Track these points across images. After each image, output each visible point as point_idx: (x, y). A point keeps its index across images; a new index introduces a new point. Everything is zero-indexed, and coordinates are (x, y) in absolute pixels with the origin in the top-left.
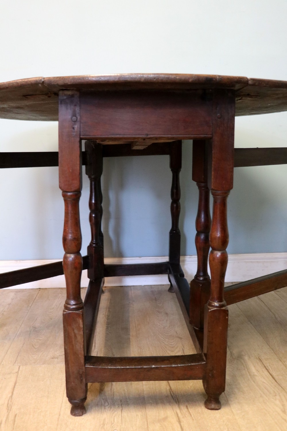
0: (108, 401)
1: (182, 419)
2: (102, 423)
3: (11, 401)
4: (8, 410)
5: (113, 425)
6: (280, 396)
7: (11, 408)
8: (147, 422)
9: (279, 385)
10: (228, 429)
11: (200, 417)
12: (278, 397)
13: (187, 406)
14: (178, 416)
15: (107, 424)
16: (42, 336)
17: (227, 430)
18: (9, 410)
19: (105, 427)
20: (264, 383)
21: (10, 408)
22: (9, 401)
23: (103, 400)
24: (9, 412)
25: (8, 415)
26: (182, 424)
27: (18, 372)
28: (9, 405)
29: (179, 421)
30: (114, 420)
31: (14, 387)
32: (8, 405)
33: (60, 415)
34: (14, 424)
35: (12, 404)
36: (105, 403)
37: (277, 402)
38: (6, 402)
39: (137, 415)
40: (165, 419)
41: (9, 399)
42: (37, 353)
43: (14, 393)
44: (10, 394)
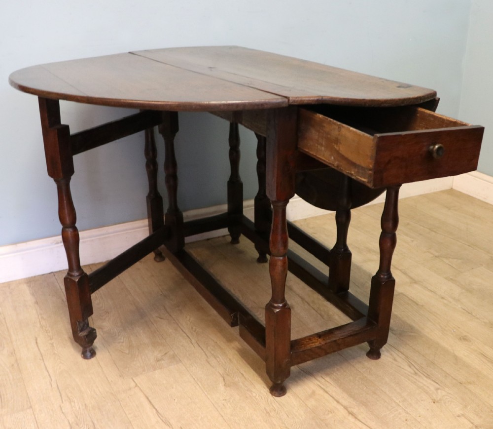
0: (253, 391)
1: (327, 389)
3: (162, 416)
4: (168, 425)
5: (276, 411)
7: (169, 423)
8: (301, 400)
10: (366, 387)
13: (322, 377)
14: (322, 388)
16: (120, 337)
22: (160, 417)
23: (248, 391)
26: (330, 393)
27: (136, 385)
29: (327, 392)
30: (273, 407)
31: (150, 402)
32: (163, 421)
33: (222, 417)
35: (166, 418)
36: (252, 394)
38: (159, 419)
39: (289, 397)
40: (314, 393)
41: (158, 415)
42: (135, 359)
43: (156, 408)
44: (154, 411)
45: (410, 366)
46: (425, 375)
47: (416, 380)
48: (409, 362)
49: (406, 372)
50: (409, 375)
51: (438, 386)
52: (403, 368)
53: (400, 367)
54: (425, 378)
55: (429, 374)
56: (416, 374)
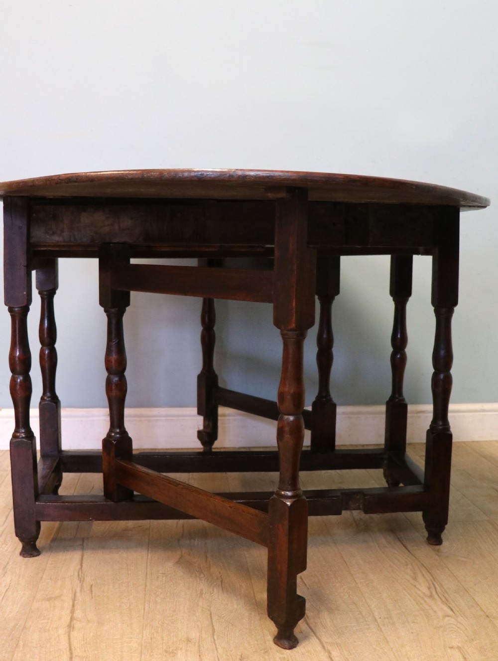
0: (204, 573)
2: (199, 592)
3: (82, 573)
4: (80, 581)
6: (412, 565)
7: (84, 579)
8: (253, 591)
9: (412, 554)
10: (349, 596)
11: (316, 587)
12: (409, 566)
15: (205, 594)
17: (347, 596)
18: (82, 582)
19: (203, 596)
20: (396, 554)
21: (82, 579)
22: (79, 572)
23: (198, 572)
24: (83, 583)
25: (82, 586)
27: (82, 544)
28: (80, 576)
31: (82, 560)
33: (146, 586)
34: (92, 594)
35: (84, 575)
37: (409, 571)
38: (76, 574)
41: (79, 571)
43: (84, 565)
44: (79, 566)
45: (429, 588)
46: (444, 599)
47: (425, 602)
48: (433, 584)
49: (419, 592)
50: (419, 596)
51: (451, 613)
52: (417, 588)
53: (415, 586)
54: (439, 603)
55: (449, 599)
56: (431, 596)
